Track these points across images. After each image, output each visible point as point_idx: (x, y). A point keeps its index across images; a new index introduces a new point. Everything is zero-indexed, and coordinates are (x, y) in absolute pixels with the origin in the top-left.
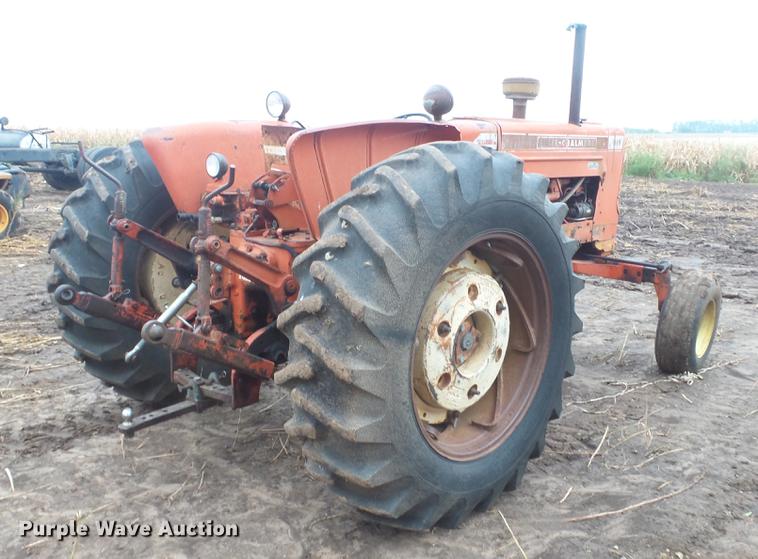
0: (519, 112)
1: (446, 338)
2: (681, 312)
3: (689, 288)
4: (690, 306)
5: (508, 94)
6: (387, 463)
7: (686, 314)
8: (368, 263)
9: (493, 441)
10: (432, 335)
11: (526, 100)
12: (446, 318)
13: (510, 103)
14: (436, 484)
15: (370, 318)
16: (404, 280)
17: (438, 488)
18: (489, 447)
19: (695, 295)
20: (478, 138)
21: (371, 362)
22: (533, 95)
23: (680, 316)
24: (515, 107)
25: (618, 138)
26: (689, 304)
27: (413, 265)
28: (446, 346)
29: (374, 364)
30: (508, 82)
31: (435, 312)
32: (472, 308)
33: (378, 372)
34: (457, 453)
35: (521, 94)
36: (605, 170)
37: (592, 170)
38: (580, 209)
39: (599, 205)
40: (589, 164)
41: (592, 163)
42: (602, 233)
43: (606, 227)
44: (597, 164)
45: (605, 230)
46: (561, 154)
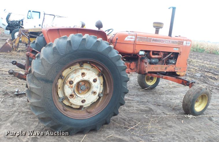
0: (157, 32)
1: (72, 85)
2: (189, 96)
3: (194, 89)
4: (192, 95)
5: (154, 27)
6: (43, 112)
7: (190, 97)
8: (40, 61)
9: (88, 116)
10: (67, 83)
11: (159, 29)
12: (72, 80)
13: (155, 29)
14: (61, 122)
15: (36, 75)
16: (48, 67)
17: (61, 123)
18: (86, 117)
19: (195, 92)
20: (128, 37)
21: (37, 86)
22: (161, 27)
23: (189, 97)
24: (156, 30)
25: (188, 42)
26: (192, 94)
27: (51, 63)
28: (72, 87)
29: (38, 87)
30: (154, 23)
31: (68, 78)
32: (82, 79)
33: (38, 89)
34: (72, 116)
35: (158, 27)
36: (181, 51)
37: (176, 50)
38: (170, 61)
39: (178, 61)
40: (174, 48)
41: (175, 48)
42: (179, 70)
43: (181, 68)
44: (178, 49)
45: (181, 69)
46: (162, 44)
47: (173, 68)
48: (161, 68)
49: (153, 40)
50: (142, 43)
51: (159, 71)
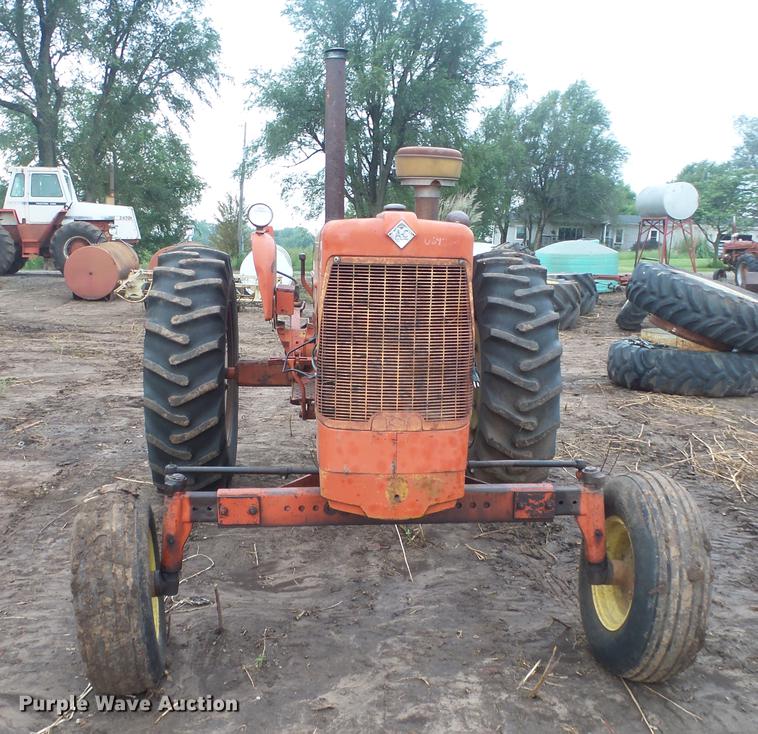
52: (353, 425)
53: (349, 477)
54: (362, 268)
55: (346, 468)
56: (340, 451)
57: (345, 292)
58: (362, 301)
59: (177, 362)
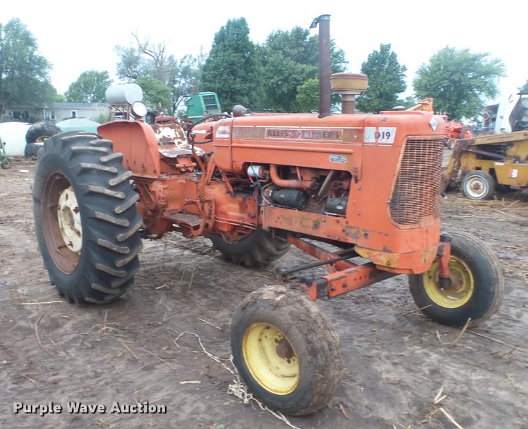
20: (218, 129)
25: (382, 130)
36: (359, 165)
37: (336, 163)
39: (354, 204)
40: (331, 157)
41: (336, 157)
42: (363, 239)
43: (369, 233)
44: (344, 158)
45: (369, 236)
46: (294, 145)
47: (339, 228)
48: (301, 223)
49: (270, 133)
50: (245, 143)
51: (296, 231)
52: (413, 226)
53: (410, 254)
54: (419, 141)
55: (409, 250)
56: (407, 241)
57: (412, 154)
58: (418, 160)
59: (121, 211)
